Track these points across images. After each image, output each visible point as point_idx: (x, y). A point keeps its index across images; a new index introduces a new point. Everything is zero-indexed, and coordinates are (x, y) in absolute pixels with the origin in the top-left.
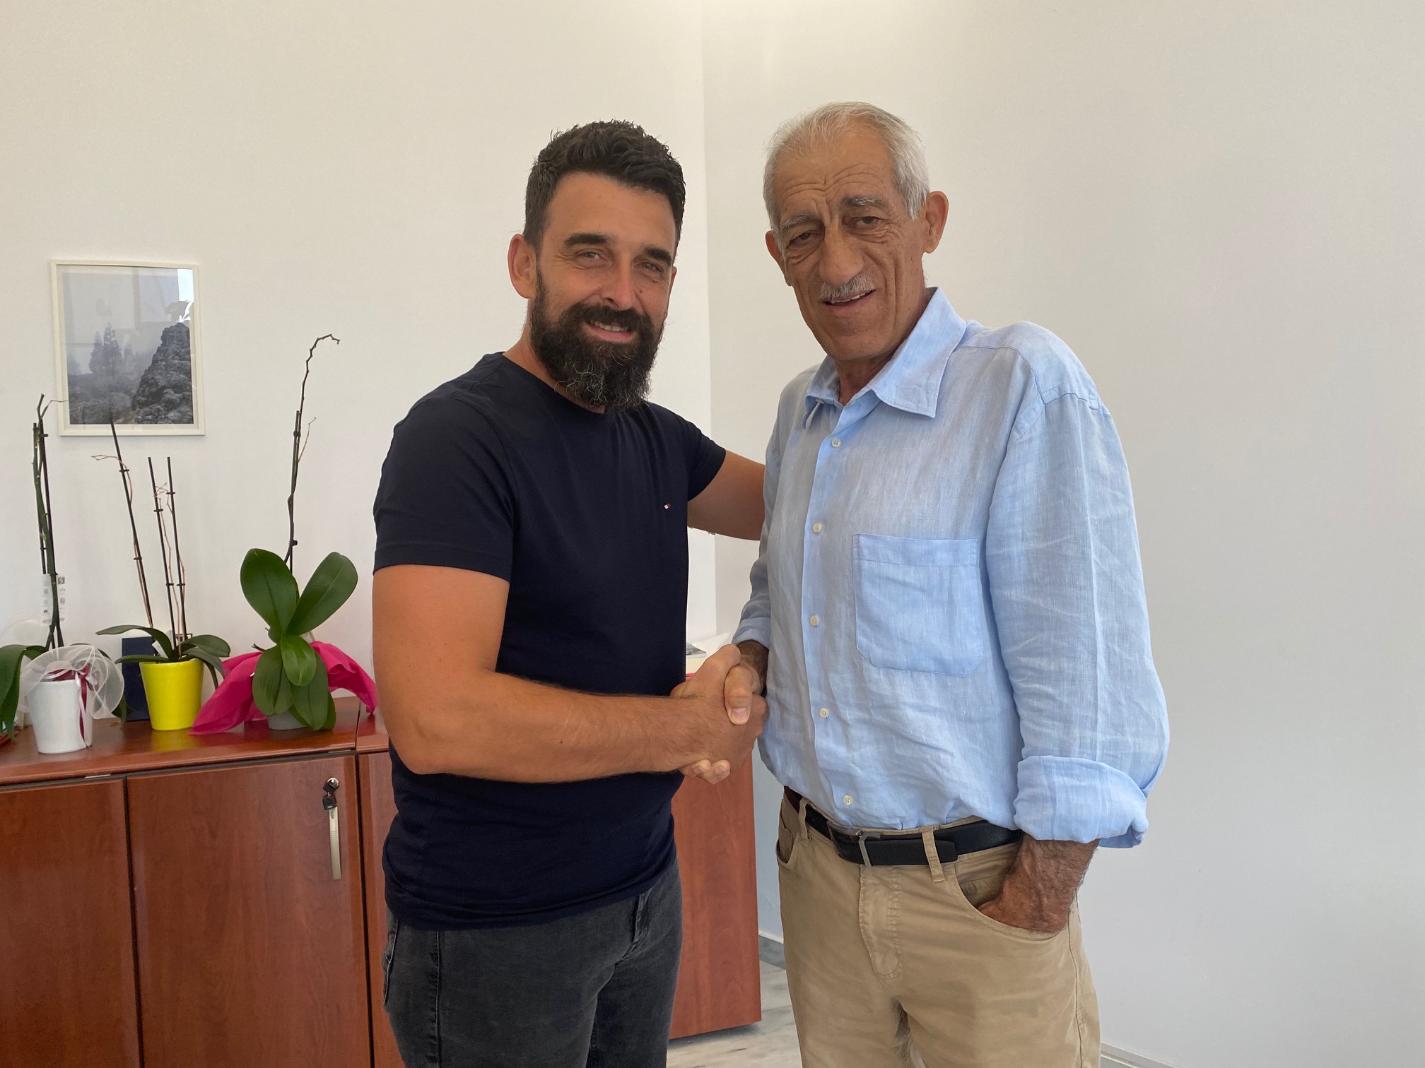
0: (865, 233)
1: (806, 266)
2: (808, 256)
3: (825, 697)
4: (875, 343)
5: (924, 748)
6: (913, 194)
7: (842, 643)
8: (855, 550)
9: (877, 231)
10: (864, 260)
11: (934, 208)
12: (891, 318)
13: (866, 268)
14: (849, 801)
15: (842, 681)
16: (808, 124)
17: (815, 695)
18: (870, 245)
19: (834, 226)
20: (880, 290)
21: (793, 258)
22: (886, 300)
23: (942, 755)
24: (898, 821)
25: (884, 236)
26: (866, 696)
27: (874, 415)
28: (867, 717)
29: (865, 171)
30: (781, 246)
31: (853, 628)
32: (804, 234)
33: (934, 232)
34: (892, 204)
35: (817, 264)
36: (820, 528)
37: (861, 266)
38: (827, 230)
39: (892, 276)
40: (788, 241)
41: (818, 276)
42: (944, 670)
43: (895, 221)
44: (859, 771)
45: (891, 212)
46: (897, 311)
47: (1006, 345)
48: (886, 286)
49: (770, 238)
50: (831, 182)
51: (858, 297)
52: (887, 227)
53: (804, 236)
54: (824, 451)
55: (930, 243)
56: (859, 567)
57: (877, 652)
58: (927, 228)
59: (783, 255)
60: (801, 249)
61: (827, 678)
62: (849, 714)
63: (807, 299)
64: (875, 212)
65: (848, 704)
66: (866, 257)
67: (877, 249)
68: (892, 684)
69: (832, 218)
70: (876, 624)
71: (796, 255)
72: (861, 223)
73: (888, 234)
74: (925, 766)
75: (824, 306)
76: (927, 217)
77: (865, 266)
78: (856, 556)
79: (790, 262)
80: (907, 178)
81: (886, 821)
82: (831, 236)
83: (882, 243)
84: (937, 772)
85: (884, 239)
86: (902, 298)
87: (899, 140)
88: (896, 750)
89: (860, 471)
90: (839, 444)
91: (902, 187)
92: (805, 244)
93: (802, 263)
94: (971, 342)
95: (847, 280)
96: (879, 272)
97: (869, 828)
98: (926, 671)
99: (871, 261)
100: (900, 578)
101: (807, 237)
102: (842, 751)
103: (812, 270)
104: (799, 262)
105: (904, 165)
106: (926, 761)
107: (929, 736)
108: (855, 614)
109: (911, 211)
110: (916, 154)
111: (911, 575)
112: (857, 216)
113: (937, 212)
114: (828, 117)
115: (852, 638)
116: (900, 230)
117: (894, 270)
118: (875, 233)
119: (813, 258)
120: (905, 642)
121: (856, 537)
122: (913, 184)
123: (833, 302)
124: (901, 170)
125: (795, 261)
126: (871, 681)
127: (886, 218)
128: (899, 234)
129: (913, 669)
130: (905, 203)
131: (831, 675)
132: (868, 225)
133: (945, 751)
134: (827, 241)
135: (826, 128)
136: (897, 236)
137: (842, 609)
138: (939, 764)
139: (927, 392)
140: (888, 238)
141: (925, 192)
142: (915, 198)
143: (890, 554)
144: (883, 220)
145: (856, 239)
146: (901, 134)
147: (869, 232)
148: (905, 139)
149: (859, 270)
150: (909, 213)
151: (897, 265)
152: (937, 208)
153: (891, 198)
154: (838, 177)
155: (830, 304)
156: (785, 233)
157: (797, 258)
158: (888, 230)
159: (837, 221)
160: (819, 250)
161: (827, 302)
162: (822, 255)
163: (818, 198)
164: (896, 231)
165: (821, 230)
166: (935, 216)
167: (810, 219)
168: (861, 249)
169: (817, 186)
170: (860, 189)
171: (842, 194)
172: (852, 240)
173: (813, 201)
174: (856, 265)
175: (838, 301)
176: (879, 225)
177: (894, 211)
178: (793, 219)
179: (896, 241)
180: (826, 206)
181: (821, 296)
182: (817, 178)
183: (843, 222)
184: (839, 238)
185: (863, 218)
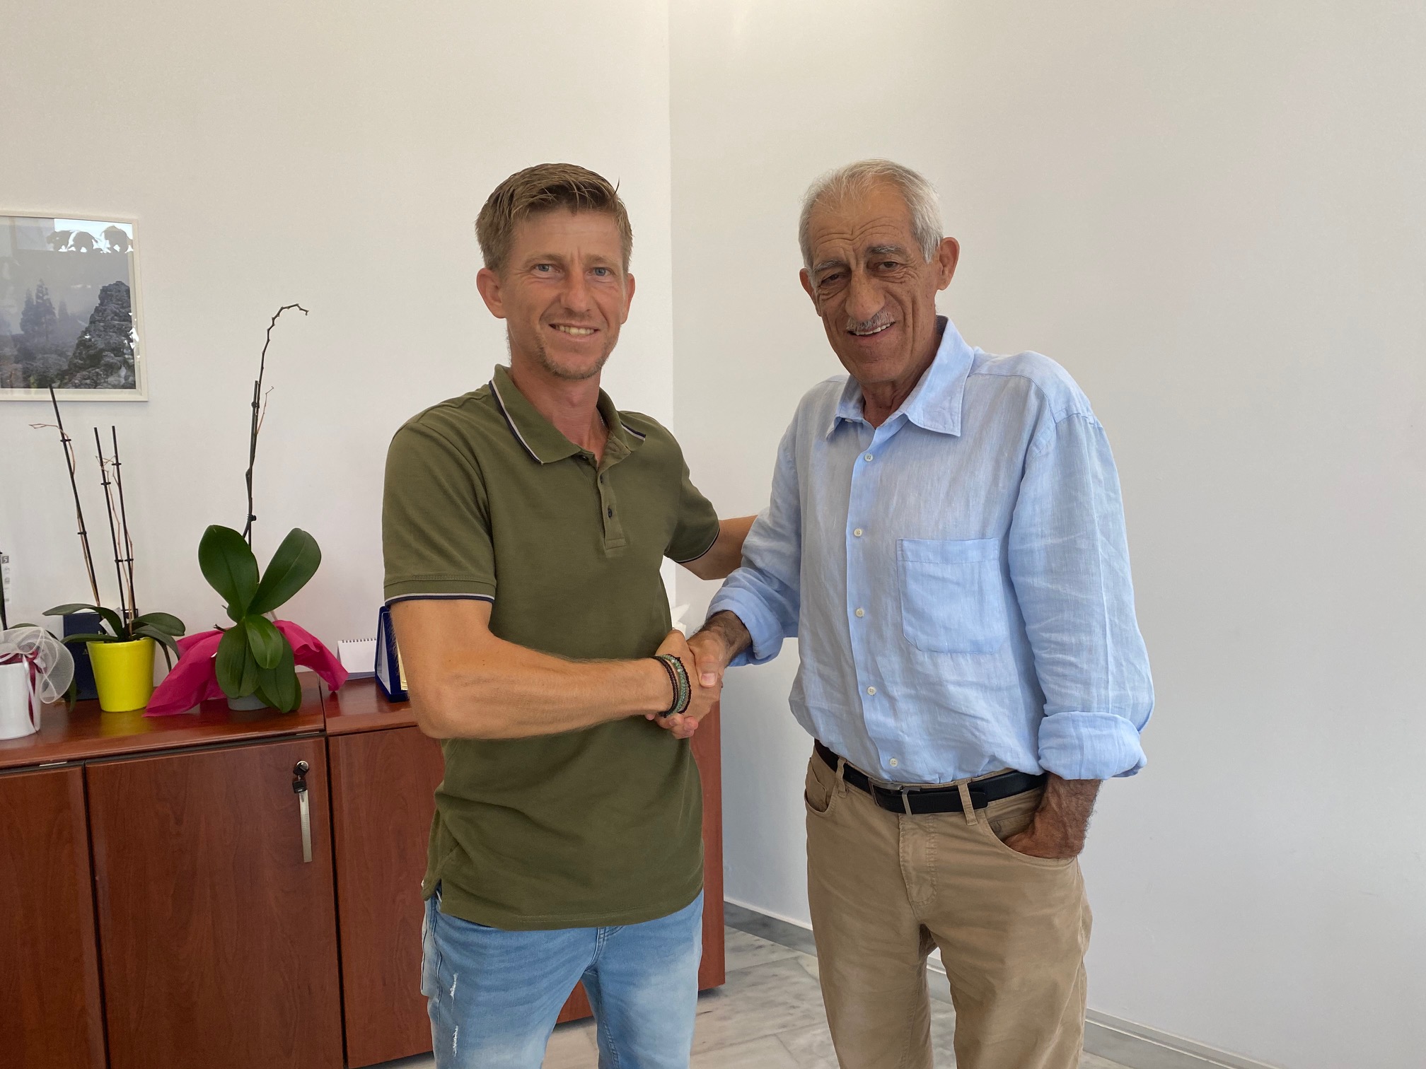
0: (887, 275)
1: (834, 303)
2: (836, 295)
3: (872, 678)
4: (895, 369)
5: (963, 716)
6: (929, 241)
7: (889, 632)
8: (899, 553)
9: (898, 273)
10: (885, 297)
11: (947, 251)
12: (909, 347)
13: (887, 304)
14: (894, 763)
15: (891, 663)
16: (837, 179)
17: (862, 676)
18: (890, 285)
19: (859, 270)
20: (899, 322)
21: (824, 294)
22: (904, 330)
23: (979, 722)
24: (937, 776)
25: (902, 277)
26: (912, 674)
27: (903, 433)
28: (913, 692)
29: (887, 224)
30: (814, 284)
31: (899, 619)
32: (834, 275)
33: (947, 272)
34: (910, 252)
35: (844, 301)
36: (861, 533)
37: (882, 304)
38: (853, 274)
39: (910, 311)
40: (820, 280)
41: (845, 311)
42: (978, 649)
43: (912, 265)
44: (907, 738)
45: (908, 259)
46: (914, 341)
47: (1018, 373)
48: (905, 319)
49: (804, 276)
50: (857, 233)
51: (879, 329)
52: (905, 270)
53: (833, 277)
54: (858, 464)
55: (943, 282)
56: (904, 568)
57: (923, 639)
58: (940, 268)
59: (815, 291)
60: (831, 287)
61: (874, 661)
62: (897, 691)
63: (834, 329)
64: (894, 258)
65: (895, 683)
66: (887, 295)
67: (895, 288)
68: (935, 665)
69: (857, 264)
70: (920, 615)
71: (826, 292)
72: (882, 267)
73: (906, 275)
74: (964, 731)
75: (849, 335)
76: (941, 260)
77: (886, 303)
78: (900, 558)
79: (821, 297)
80: (923, 228)
81: (928, 778)
82: (856, 279)
83: (901, 283)
84: (976, 737)
85: (903, 280)
86: (918, 329)
87: (916, 196)
88: (939, 719)
89: (896, 484)
90: (872, 458)
91: (919, 237)
92: (834, 284)
93: (830, 300)
94: (984, 370)
95: (870, 317)
96: (899, 307)
97: (908, 783)
98: (963, 652)
99: (892, 298)
100: (940, 575)
101: (836, 278)
102: (890, 722)
103: (840, 305)
104: (828, 299)
105: (921, 217)
106: (965, 727)
107: (967, 707)
108: (901, 607)
109: (927, 256)
110: (931, 207)
111: (948, 572)
112: (880, 261)
113: (950, 255)
114: (855, 174)
115: (899, 628)
116: (916, 272)
117: (911, 307)
118: (894, 275)
119: (841, 296)
120: (946, 628)
121: (899, 542)
122: (928, 232)
123: (858, 333)
124: (918, 221)
125: (825, 297)
126: (917, 663)
127: (904, 263)
128: (915, 275)
129: (953, 652)
130: (921, 249)
131: (879, 659)
132: (890, 269)
133: (982, 719)
134: (853, 283)
135: (853, 187)
136: (913, 277)
137: (889, 604)
138: (977, 729)
139: (951, 415)
140: (907, 279)
141: (939, 239)
142: (930, 244)
143: (931, 557)
144: (902, 265)
145: (878, 280)
146: (918, 189)
147: (890, 274)
148: (922, 195)
149: (881, 307)
150: (924, 258)
151: (914, 302)
152: (949, 252)
153: (909, 246)
154: (863, 229)
155: (855, 335)
156: (817, 272)
157: (827, 295)
158: (906, 273)
159: (862, 266)
160: (846, 289)
161: (852, 333)
162: (849, 294)
163: (846, 246)
164: (912, 273)
165: (847, 272)
166: (948, 258)
167: (838, 263)
168: (883, 288)
169: (845, 236)
170: (882, 239)
171: (867, 244)
172: (875, 281)
173: (841, 249)
174: (879, 303)
175: (863, 333)
176: (898, 268)
177: (911, 257)
178: (824, 262)
179: (913, 281)
180: (853, 253)
181: (848, 328)
182: (845, 229)
183: (868, 266)
184: (864, 280)
185: (885, 263)
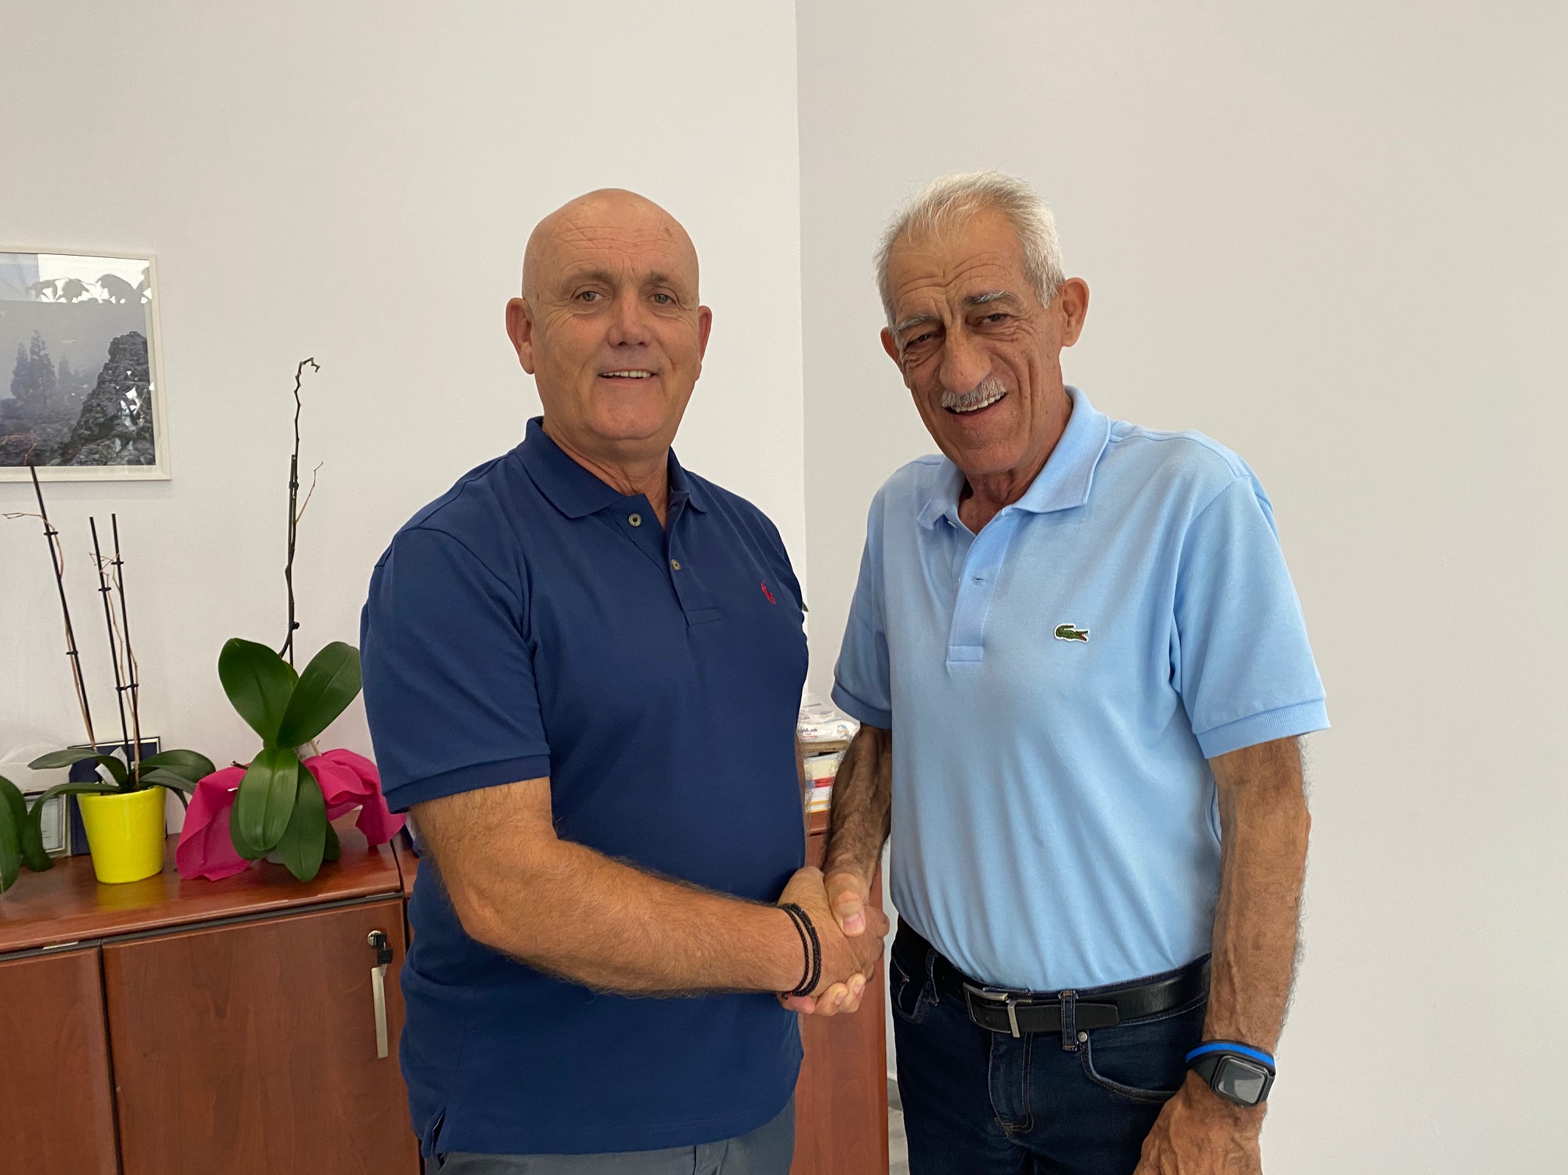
0: (993, 332)
1: (925, 371)
2: (927, 359)
9: (1008, 328)
10: (992, 360)
11: (1072, 296)
13: (995, 369)
18: (998, 344)
19: (956, 328)
20: (1013, 391)
21: (912, 359)
22: (1021, 404)
25: (1014, 333)
29: (990, 262)
30: (899, 345)
32: (923, 335)
33: (1074, 323)
34: (1022, 299)
37: (988, 368)
38: (948, 332)
39: (1026, 376)
40: (906, 344)
41: (939, 381)
43: (1027, 316)
45: (1021, 308)
48: (1020, 388)
49: (886, 337)
50: (951, 276)
51: (986, 404)
52: (1016, 324)
53: (922, 338)
55: (1069, 336)
58: (1064, 319)
59: (901, 355)
60: (920, 351)
63: (927, 404)
64: (1002, 308)
66: (995, 357)
67: (1006, 348)
69: (953, 319)
71: (915, 356)
72: (987, 321)
73: (1019, 331)
75: (947, 414)
76: (1065, 306)
77: (993, 367)
79: (908, 364)
82: (952, 338)
83: (1012, 341)
85: (1015, 337)
92: (924, 347)
93: (920, 368)
95: (972, 387)
96: (1011, 372)
99: (1001, 361)
101: (924, 339)
103: (933, 374)
104: (918, 365)
112: (982, 314)
113: (1078, 302)
116: (1033, 325)
117: (1027, 370)
118: (1003, 331)
119: (932, 362)
123: (958, 410)
125: (912, 365)
127: (1015, 314)
128: (1031, 330)
130: (1037, 294)
132: (996, 323)
134: (948, 343)
136: (1029, 333)
140: (1020, 336)
141: (1059, 279)
142: (1049, 287)
144: (1012, 317)
145: (980, 339)
147: (997, 330)
149: (987, 373)
151: (1031, 366)
152: (1075, 298)
153: (1020, 289)
154: (959, 270)
155: (954, 412)
156: (902, 332)
157: (915, 361)
158: (1018, 328)
159: (959, 321)
160: (939, 351)
161: (950, 410)
162: (943, 358)
163: (938, 296)
164: (1028, 328)
165: (941, 331)
166: (1075, 306)
167: (928, 320)
168: (988, 348)
169: (935, 280)
170: (983, 284)
171: (964, 292)
172: (978, 339)
173: (931, 298)
174: (983, 368)
175: (964, 409)
176: (1009, 321)
177: (1025, 305)
178: (910, 318)
179: (1028, 339)
180: (946, 305)
181: (943, 405)
182: (936, 270)
183: (967, 321)
184: (962, 340)
185: (989, 317)
